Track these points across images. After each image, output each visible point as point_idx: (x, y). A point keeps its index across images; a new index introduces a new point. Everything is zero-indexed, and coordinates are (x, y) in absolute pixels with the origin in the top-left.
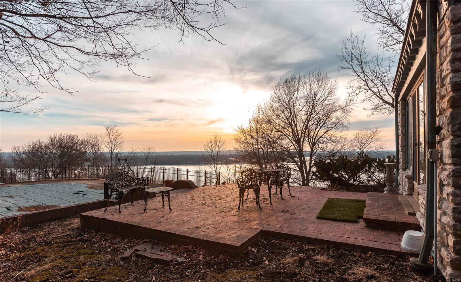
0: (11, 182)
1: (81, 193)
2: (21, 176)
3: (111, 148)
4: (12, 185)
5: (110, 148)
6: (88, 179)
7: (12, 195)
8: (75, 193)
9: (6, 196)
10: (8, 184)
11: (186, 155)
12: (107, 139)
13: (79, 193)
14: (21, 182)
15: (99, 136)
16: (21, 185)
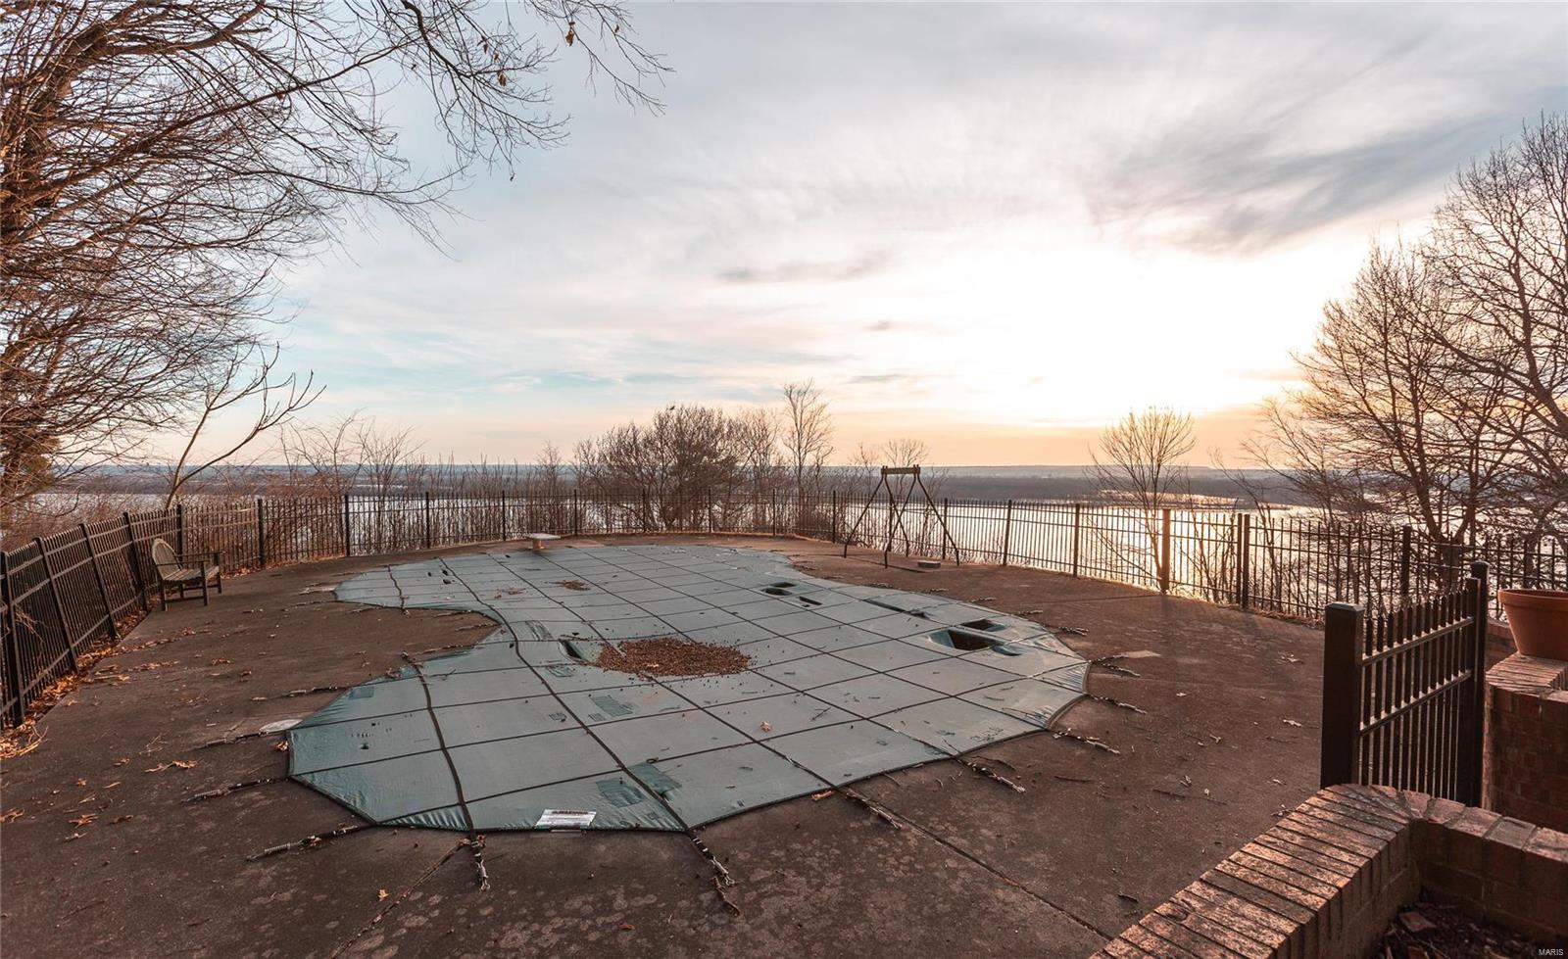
0: (576, 535)
1: (788, 594)
2: (593, 516)
3: (799, 448)
4: (578, 545)
5: (796, 449)
6: (771, 537)
7: (580, 581)
8: (768, 591)
9: (564, 584)
10: (568, 538)
11: (963, 479)
12: (788, 423)
13: (780, 593)
14: (598, 536)
15: (769, 414)
16: (599, 545)
